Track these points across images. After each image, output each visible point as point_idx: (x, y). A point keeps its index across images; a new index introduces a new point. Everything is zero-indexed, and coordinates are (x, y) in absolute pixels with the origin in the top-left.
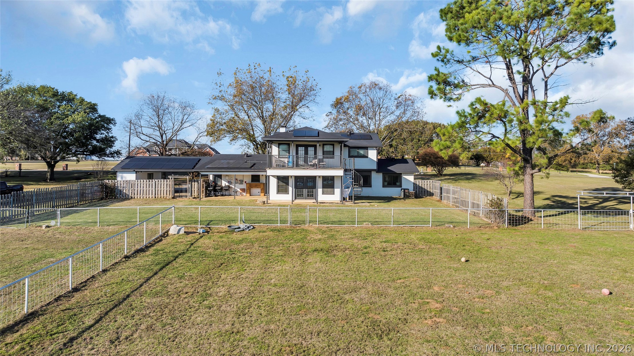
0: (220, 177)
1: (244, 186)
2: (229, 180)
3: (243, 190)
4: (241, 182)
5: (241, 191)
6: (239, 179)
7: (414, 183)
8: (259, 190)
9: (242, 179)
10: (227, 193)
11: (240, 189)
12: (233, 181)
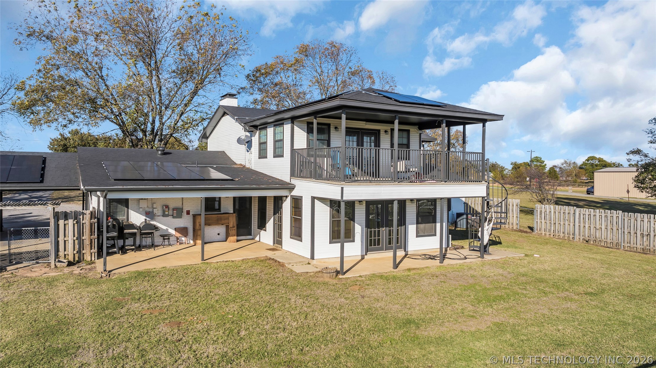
0: (125, 202)
1: (185, 222)
2: (148, 210)
3: (183, 231)
4: (178, 212)
5: (178, 235)
6: (171, 206)
7: (465, 203)
8: (221, 229)
9: (181, 206)
10: (148, 241)
11: (176, 229)
12: (158, 211)
